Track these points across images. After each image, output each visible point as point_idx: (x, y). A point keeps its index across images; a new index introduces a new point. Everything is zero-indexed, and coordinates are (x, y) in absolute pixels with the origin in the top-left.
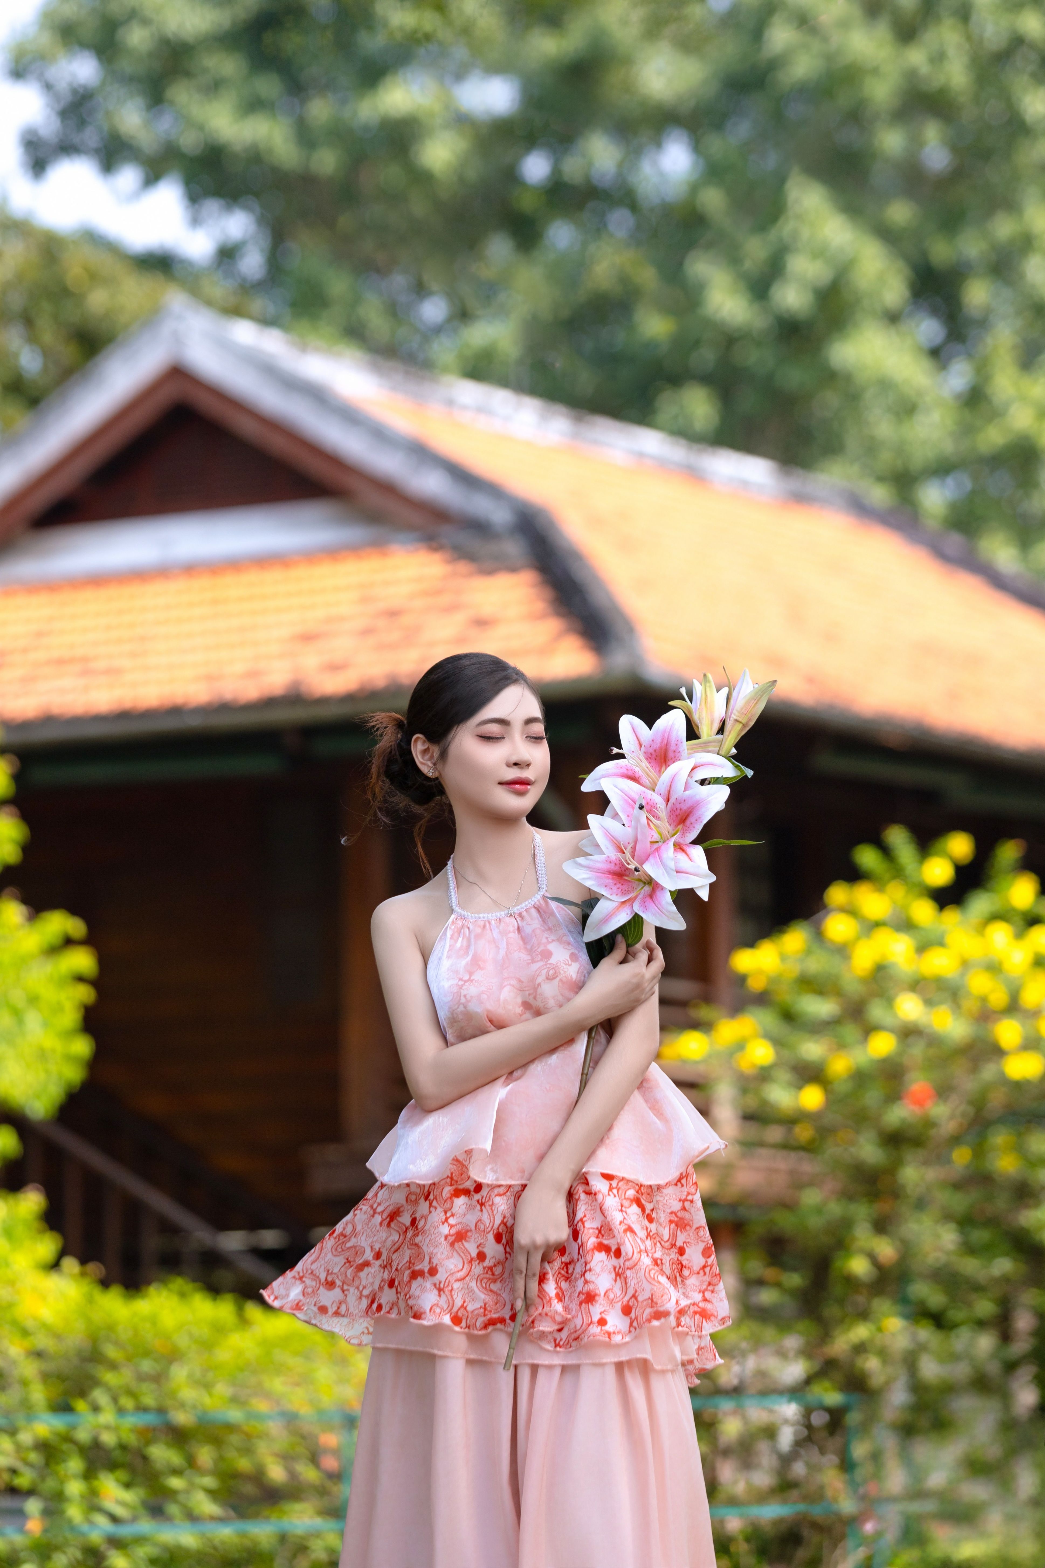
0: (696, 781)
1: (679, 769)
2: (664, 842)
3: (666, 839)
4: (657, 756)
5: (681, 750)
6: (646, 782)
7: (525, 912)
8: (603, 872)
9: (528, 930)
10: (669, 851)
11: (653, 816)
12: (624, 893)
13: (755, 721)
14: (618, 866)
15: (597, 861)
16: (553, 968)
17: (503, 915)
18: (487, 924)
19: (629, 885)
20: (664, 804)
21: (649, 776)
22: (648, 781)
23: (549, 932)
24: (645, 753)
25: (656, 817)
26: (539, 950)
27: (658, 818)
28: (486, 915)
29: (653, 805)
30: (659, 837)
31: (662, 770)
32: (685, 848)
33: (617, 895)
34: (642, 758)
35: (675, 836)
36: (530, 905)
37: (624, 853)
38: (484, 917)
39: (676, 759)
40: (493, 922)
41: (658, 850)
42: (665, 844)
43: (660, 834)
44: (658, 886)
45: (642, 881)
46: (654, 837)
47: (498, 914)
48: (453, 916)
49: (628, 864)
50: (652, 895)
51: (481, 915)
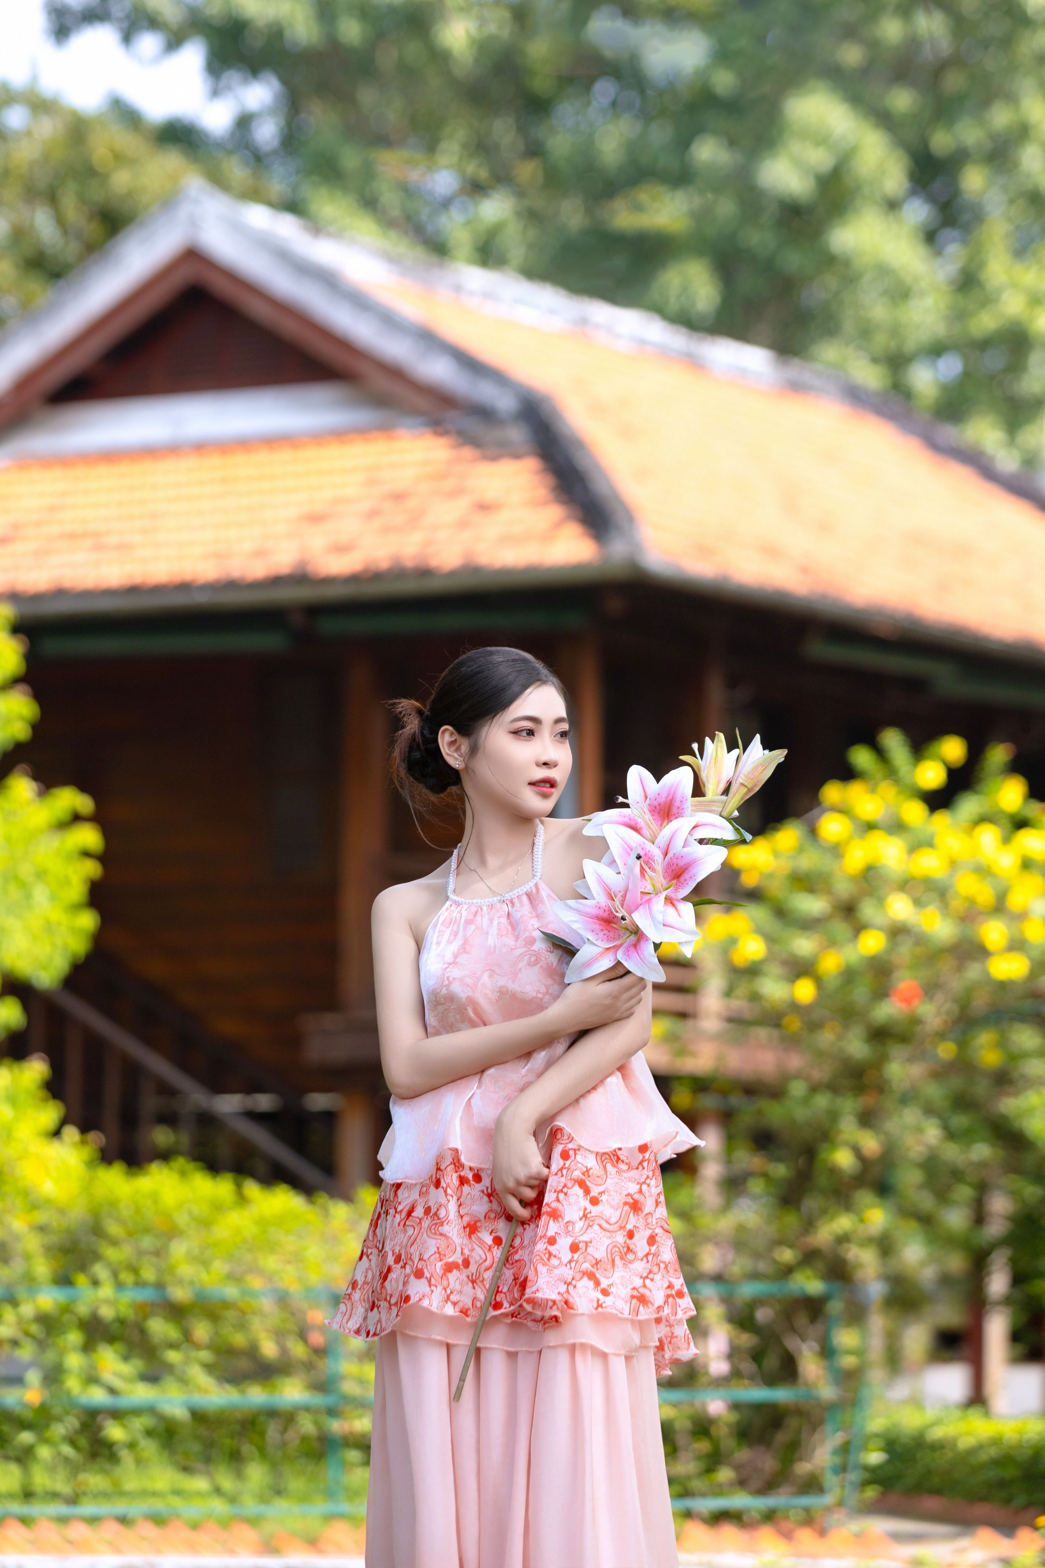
0: (695, 840)
1: (680, 826)
2: (657, 894)
3: (659, 892)
4: (660, 810)
5: (685, 807)
6: (646, 834)
7: (516, 899)
8: (591, 917)
9: (517, 915)
10: (659, 903)
11: (650, 868)
12: (610, 940)
13: (760, 787)
14: (607, 913)
15: (587, 906)
16: (535, 955)
17: (496, 901)
18: (479, 910)
19: (615, 933)
20: (662, 857)
21: (650, 829)
22: (648, 833)
23: (536, 919)
24: (650, 805)
25: (653, 869)
26: (524, 937)
27: (653, 870)
28: (479, 901)
29: (651, 857)
30: (653, 889)
31: (664, 824)
32: (676, 903)
33: (602, 941)
34: (646, 810)
35: (668, 890)
36: (522, 892)
37: (614, 901)
38: (477, 903)
39: (679, 815)
40: (485, 908)
41: (649, 901)
42: (657, 896)
43: (654, 886)
44: (643, 936)
45: (629, 930)
46: (647, 889)
47: (490, 900)
48: (448, 903)
49: (617, 912)
50: (635, 946)
51: (474, 901)
